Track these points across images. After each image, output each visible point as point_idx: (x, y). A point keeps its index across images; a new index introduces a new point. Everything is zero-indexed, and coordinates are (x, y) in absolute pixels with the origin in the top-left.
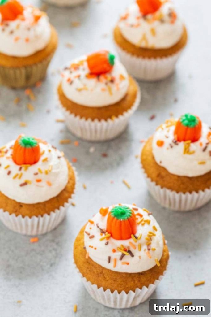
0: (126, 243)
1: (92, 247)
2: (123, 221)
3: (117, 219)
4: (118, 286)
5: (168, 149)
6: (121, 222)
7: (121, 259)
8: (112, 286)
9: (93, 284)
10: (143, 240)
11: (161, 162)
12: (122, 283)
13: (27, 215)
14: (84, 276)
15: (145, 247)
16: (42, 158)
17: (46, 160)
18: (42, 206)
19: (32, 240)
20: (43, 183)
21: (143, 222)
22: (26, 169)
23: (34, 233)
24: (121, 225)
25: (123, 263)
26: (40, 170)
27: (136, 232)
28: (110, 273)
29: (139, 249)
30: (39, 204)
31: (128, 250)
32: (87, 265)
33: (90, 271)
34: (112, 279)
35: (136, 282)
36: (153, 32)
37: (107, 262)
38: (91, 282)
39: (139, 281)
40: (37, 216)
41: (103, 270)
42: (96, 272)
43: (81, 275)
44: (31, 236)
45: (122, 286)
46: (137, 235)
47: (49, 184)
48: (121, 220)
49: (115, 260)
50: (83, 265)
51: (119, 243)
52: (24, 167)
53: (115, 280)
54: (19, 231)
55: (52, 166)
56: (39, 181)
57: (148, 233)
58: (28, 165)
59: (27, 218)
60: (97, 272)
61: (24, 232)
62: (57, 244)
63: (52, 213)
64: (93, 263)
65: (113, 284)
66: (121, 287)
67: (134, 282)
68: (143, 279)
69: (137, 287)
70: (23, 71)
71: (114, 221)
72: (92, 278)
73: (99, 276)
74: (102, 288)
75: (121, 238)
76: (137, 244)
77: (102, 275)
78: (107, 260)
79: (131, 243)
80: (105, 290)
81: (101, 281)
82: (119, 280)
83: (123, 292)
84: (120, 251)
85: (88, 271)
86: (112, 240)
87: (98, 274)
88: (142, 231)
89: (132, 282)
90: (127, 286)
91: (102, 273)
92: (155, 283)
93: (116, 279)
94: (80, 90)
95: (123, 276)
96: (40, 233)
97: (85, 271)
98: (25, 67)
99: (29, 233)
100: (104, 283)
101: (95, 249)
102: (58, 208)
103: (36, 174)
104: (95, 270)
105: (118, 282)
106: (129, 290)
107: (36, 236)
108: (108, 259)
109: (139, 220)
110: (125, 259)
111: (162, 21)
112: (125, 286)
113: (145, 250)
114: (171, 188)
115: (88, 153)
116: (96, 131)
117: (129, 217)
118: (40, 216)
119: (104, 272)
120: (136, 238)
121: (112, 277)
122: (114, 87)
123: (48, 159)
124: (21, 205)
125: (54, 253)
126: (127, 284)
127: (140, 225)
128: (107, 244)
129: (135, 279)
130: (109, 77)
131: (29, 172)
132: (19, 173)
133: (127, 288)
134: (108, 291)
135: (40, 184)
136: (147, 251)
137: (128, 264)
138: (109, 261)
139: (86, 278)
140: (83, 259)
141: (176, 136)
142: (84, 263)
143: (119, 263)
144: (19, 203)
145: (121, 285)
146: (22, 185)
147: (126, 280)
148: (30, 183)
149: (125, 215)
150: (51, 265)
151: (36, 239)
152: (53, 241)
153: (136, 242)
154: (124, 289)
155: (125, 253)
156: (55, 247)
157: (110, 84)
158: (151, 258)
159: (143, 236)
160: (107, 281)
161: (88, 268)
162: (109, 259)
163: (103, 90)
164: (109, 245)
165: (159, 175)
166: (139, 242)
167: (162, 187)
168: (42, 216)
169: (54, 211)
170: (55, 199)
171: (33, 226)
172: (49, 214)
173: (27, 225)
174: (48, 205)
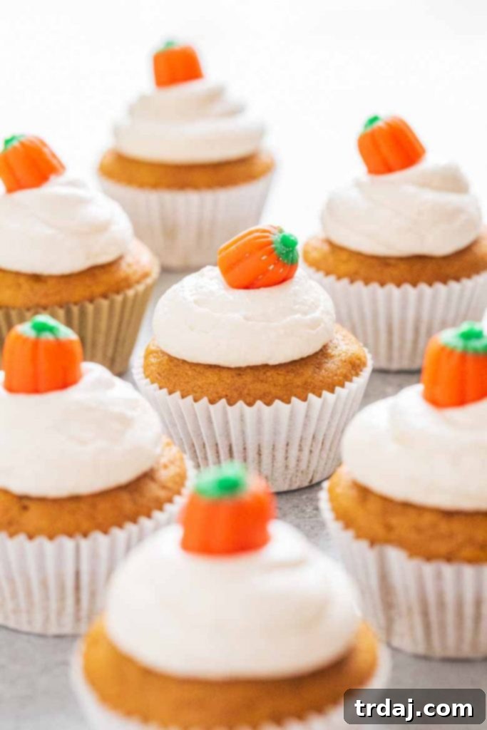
13: (41, 530)
18: (84, 506)
23: (67, 628)
40: (71, 536)
54: (23, 624)
59: (42, 540)
102: (134, 520)
118: (79, 536)
144: (22, 499)
168: (85, 535)
169: (120, 526)
170: (125, 496)
171: (62, 588)
172: (105, 532)
173: (44, 584)
174: (103, 506)
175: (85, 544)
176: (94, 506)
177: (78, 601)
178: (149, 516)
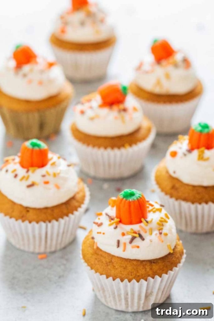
0: (136, 227)
1: (100, 233)
2: (132, 201)
3: (126, 200)
4: (128, 274)
5: (181, 158)
6: (130, 202)
7: (131, 242)
8: (122, 274)
9: (101, 274)
10: (154, 225)
11: (174, 172)
12: (133, 270)
13: (34, 220)
14: (92, 269)
15: (156, 232)
16: (51, 162)
17: (53, 164)
18: (49, 211)
19: (39, 256)
20: (51, 186)
21: (154, 210)
22: (33, 172)
23: (42, 250)
24: (130, 206)
25: (133, 247)
26: (48, 173)
27: (147, 218)
28: (120, 262)
29: (150, 233)
30: (46, 208)
31: (137, 233)
32: (94, 257)
33: (98, 261)
34: (122, 267)
35: (148, 270)
36: (168, 76)
37: (116, 247)
38: (99, 272)
39: (151, 269)
40: (44, 222)
41: (112, 258)
42: (104, 262)
43: (89, 268)
44: (39, 254)
45: (133, 274)
46: (149, 219)
47: (58, 187)
48: (131, 200)
49: (125, 244)
50: (91, 257)
51: (128, 228)
52: (31, 169)
53: (124, 268)
54: (26, 249)
55: (60, 171)
56: (47, 183)
57: (159, 219)
58: (36, 168)
59: (34, 223)
60: (106, 261)
61: (31, 249)
62: (67, 260)
63: (60, 220)
64: (101, 253)
65: (122, 272)
66: (131, 275)
67: (146, 270)
68: (155, 267)
69: (149, 276)
70: (36, 115)
71: (123, 202)
72: (101, 267)
73: (108, 266)
74: (111, 278)
75: (131, 223)
76: (147, 228)
77: (110, 264)
78: (116, 244)
79: (141, 227)
80: (114, 280)
81: (110, 270)
82: (130, 268)
83: (134, 281)
84: (130, 235)
85: (96, 262)
86: (121, 225)
87: (107, 263)
88: (153, 217)
89: (144, 270)
90: (138, 274)
91: (111, 262)
92: (168, 273)
93: (126, 266)
94: (92, 119)
95: (133, 264)
96: (48, 250)
97: (93, 263)
98: (38, 110)
99: (37, 251)
100: (113, 272)
101: (104, 234)
102: (67, 215)
103: (44, 176)
104: (104, 260)
105: (128, 269)
106: (140, 279)
107: (44, 253)
108: (117, 242)
109: (151, 208)
110: (136, 242)
111: (176, 65)
112: (136, 275)
113: (156, 234)
114: (186, 200)
115: (101, 188)
116: (109, 165)
117: (138, 198)
118: (47, 222)
119: (113, 261)
120: (147, 222)
121: (122, 265)
122: (127, 116)
123: (56, 164)
124: (27, 209)
125: (62, 267)
126: (138, 272)
127: (152, 213)
128: (116, 228)
129: (146, 267)
130: (121, 106)
131: (37, 175)
132: (26, 175)
133: (139, 276)
134: (118, 280)
135: (47, 186)
136: (158, 234)
137: (138, 247)
138: (118, 246)
139: (94, 270)
140: (91, 251)
141: (190, 145)
142: (93, 255)
143: (129, 246)
144: (27, 208)
145: (131, 273)
146: (29, 186)
147: (137, 268)
148: (38, 185)
149: (135, 196)
150: (60, 277)
151: (43, 256)
152: (62, 258)
153: (147, 225)
154: (134, 278)
155: (135, 235)
156: (65, 262)
157: (123, 113)
158: (163, 241)
159: (153, 221)
160: (117, 269)
161: (96, 259)
162: (119, 242)
163: (116, 118)
164: (118, 229)
165: (173, 187)
166: (150, 226)
167: (177, 199)
168: (50, 222)
169: (62, 218)
170: (64, 206)
171: (40, 238)
172: (57, 220)
173: (34, 237)
174: (56, 211)
175: (49, 225)
176: (53, 211)
177: (46, 242)
178: (72, 214)
